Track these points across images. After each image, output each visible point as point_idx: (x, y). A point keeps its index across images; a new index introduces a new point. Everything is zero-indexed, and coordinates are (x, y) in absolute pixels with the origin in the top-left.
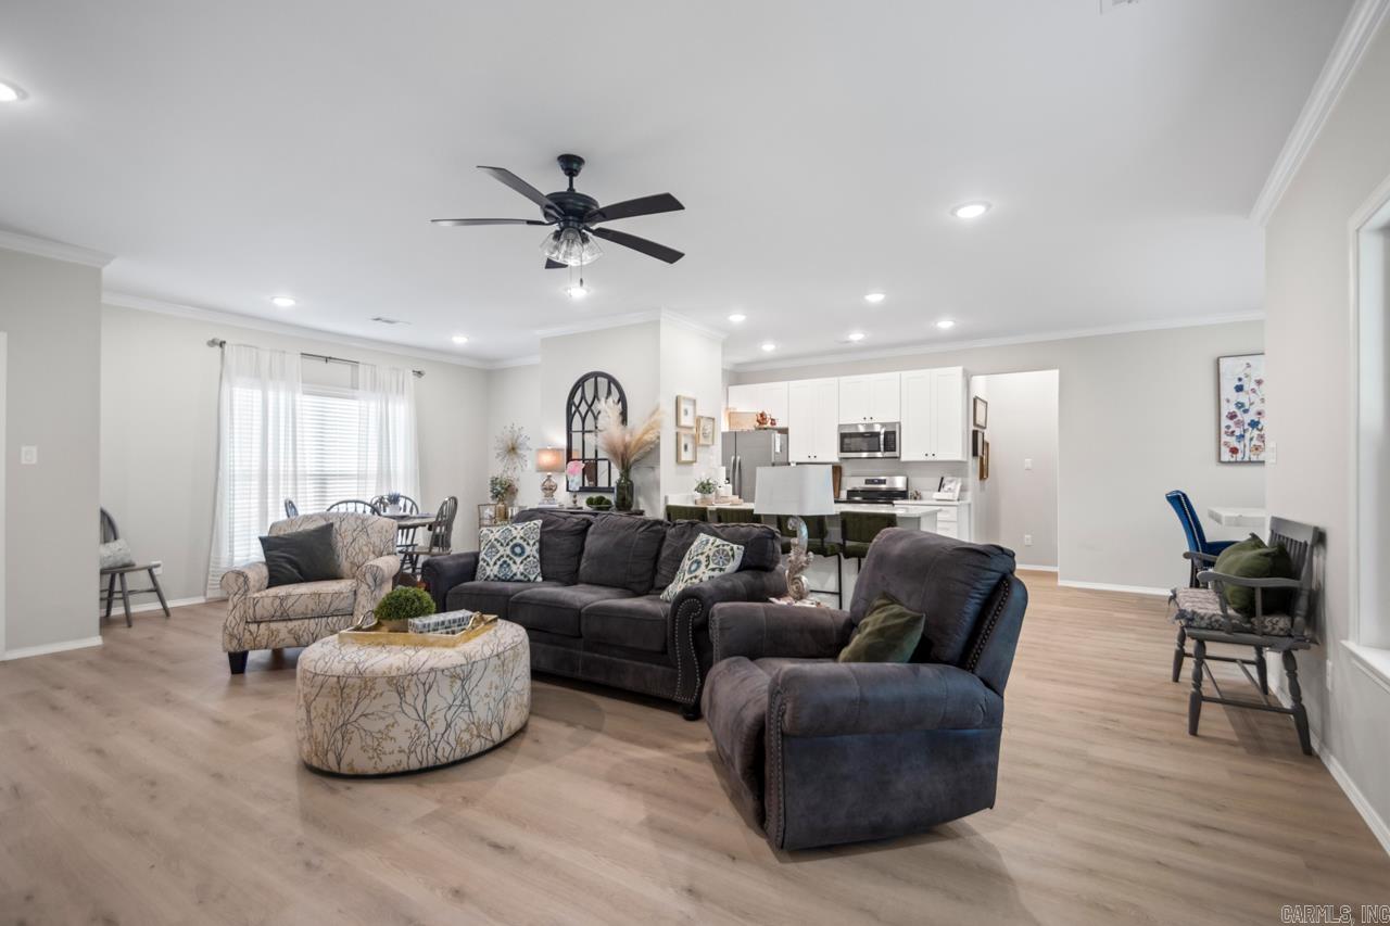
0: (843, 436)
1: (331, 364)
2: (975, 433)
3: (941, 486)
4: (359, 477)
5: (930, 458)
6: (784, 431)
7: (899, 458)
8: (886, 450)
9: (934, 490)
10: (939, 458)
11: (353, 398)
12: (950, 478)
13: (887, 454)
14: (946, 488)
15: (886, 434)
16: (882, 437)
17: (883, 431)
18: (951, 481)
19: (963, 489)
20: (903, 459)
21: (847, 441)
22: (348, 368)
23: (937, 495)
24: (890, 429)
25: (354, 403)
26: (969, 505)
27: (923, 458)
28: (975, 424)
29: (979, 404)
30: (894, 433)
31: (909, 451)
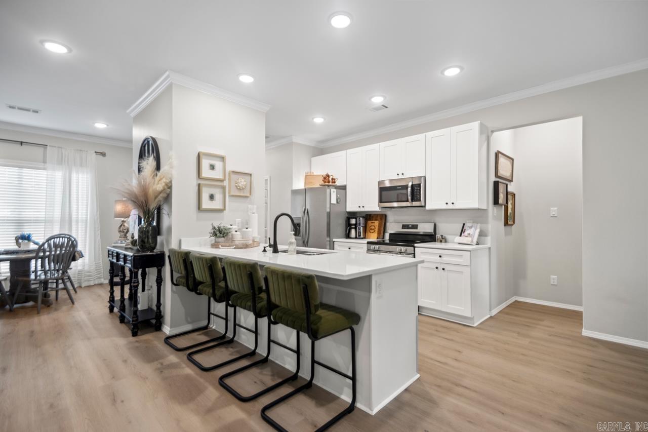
0: (382, 190)
1: (24, 146)
2: (496, 184)
3: (463, 231)
4: (45, 222)
5: (450, 206)
6: (344, 188)
7: (425, 206)
8: (413, 200)
9: (456, 235)
10: (458, 206)
11: (44, 169)
12: (470, 225)
13: (415, 204)
14: (466, 233)
15: (412, 186)
16: (409, 189)
17: (410, 184)
18: (471, 227)
19: (482, 234)
20: (429, 207)
21: (384, 193)
22: (41, 149)
23: (458, 239)
24: (416, 182)
25: (44, 172)
26: (490, 248)
27: (445, 207)
28: (497, 175)
29: (502, 160)
30: (419, 185)
31: (433, 200)
